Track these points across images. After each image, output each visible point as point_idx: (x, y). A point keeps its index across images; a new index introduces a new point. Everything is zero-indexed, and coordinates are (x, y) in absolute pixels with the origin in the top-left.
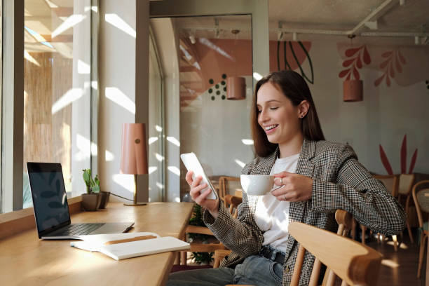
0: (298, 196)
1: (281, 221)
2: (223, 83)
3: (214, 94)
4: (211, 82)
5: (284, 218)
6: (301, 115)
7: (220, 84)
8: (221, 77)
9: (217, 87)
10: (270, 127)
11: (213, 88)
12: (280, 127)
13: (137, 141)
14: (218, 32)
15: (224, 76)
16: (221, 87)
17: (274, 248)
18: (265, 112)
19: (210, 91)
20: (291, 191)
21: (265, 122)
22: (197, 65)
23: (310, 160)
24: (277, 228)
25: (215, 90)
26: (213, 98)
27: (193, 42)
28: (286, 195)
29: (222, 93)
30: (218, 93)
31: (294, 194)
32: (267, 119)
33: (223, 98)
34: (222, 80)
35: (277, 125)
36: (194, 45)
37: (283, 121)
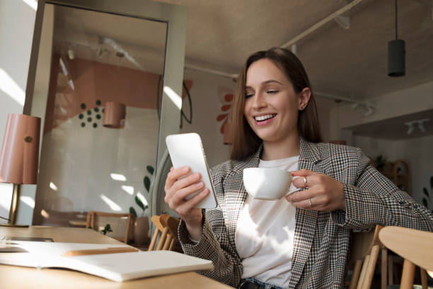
0: (328, 203)
1: (280, 241)
2: (97, 110)
3: (85, 120)
4: (83, 106)
5: (286, 237)
6: (302, 106)
7: (92, 111)
8: (94, 103)
9: (89, 113)
10: (266, 117)
11: (85, 114)
12: (278, 118)
13: (28, 140)
14: (101, 52)
15: (99, 103)
16: (94, 115)
17: (264, 280)
18: (260, 96)
19: (81, 117)
20: (319, 194)
21: (260, 108)
22: (71, 83)
23: (316, 163)
24: (271, 251)
25: (86, 116)
26: (83, 125)
27: (71, 57)
28: (313, 200)
29: (94, 120)
30: (90, 120)
31: (324, 199)
32: (263, 105)
33: (95, 126)
34: (95, 106)
35: (275, 115)
36: (72, 61)
37: (284, 110)
